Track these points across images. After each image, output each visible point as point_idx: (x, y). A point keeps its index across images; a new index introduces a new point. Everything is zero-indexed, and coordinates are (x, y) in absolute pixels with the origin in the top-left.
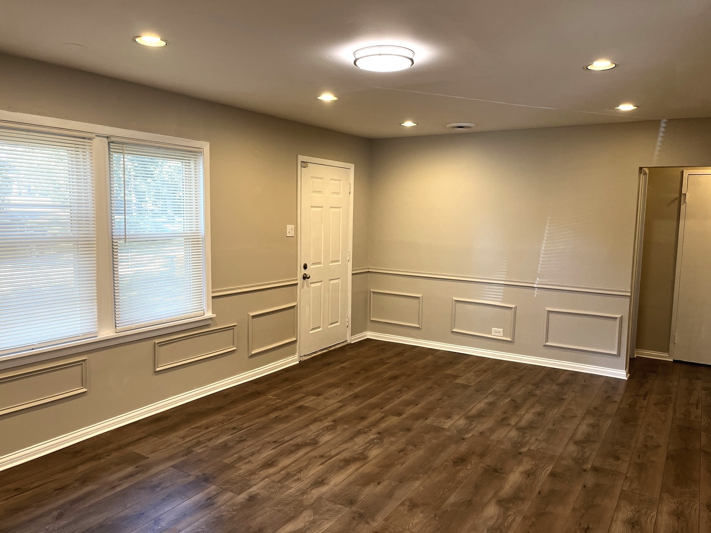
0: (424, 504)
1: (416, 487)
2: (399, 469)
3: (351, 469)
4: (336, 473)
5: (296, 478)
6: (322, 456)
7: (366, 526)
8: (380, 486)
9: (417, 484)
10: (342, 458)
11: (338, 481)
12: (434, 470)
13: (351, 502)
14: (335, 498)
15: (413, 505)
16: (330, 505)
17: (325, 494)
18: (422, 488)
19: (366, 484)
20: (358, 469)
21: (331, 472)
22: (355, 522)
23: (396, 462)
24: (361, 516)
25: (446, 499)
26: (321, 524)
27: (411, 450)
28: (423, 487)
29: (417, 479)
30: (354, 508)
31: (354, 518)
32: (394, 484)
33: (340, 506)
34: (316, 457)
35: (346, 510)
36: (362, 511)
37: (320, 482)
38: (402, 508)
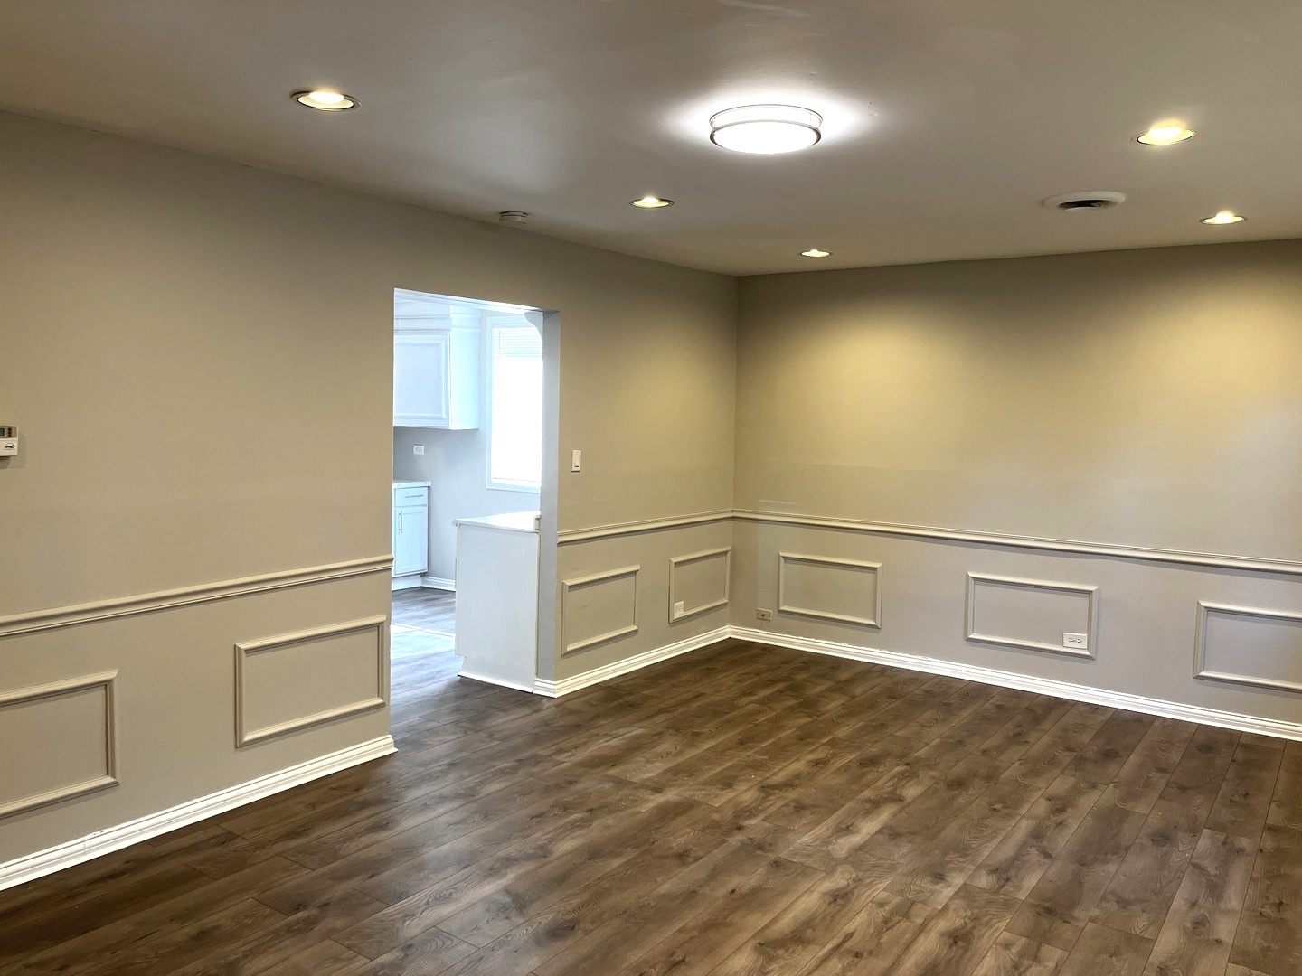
0: (665, 857)
1: (672, 883)
2: (691, 918)
3: (785, 924)
4: (815, 913)
5: (887, 908)
6: (857, 955)
7: (752, 836)
8: (731, 886)
9: (666, 888)
10: (811, 947)
11: (807, 900)
12: (625, 912)
13: (777, 864)
14: (805, 872)
15: (682, 857)
16: (809, 862)
17: (824, 879)
18: (659, 880)
19: (755, 892)
20: (774, 921)
21: (826, 916)
22: (769, 840)
23: (695, 933)
24: (760, 847)
25: (625, 863)
26: (815, 841)
27: (653, 966)
28: (656, 881)
29: (663, 896)
30: (772, 856)
31: (771, 845)
32: (707, 890)
33: (794, 860)
34: (870, 953)
35: (784, 854)
36: (759, 852)
37: (839, 898)
38: (700, 854)
